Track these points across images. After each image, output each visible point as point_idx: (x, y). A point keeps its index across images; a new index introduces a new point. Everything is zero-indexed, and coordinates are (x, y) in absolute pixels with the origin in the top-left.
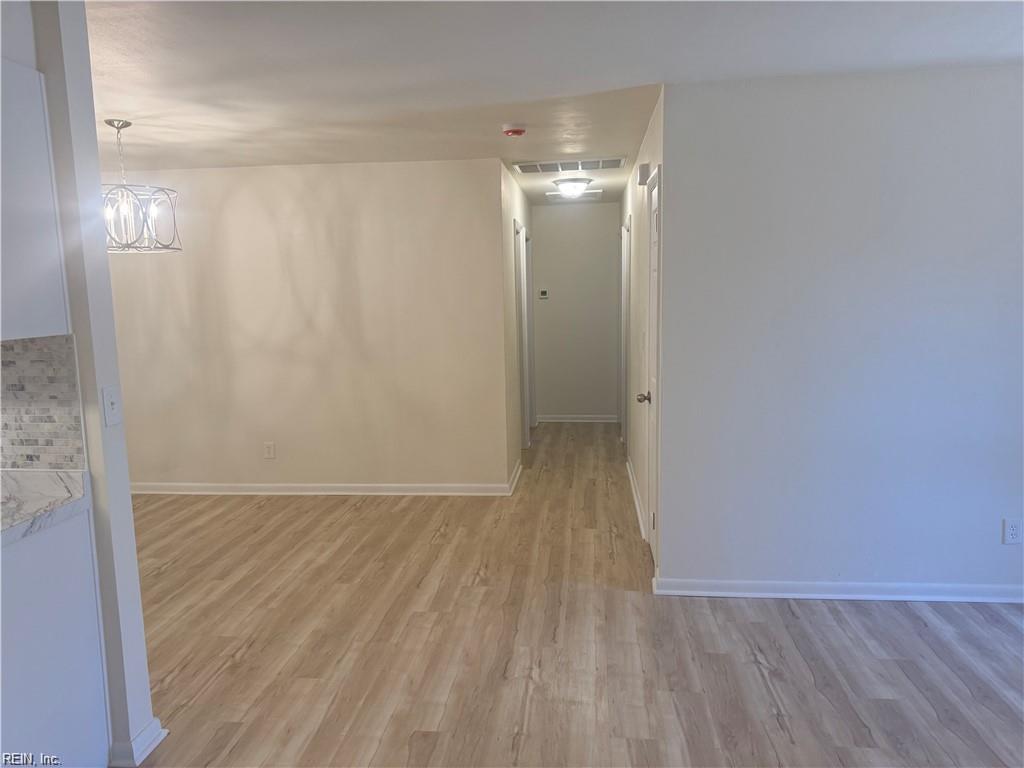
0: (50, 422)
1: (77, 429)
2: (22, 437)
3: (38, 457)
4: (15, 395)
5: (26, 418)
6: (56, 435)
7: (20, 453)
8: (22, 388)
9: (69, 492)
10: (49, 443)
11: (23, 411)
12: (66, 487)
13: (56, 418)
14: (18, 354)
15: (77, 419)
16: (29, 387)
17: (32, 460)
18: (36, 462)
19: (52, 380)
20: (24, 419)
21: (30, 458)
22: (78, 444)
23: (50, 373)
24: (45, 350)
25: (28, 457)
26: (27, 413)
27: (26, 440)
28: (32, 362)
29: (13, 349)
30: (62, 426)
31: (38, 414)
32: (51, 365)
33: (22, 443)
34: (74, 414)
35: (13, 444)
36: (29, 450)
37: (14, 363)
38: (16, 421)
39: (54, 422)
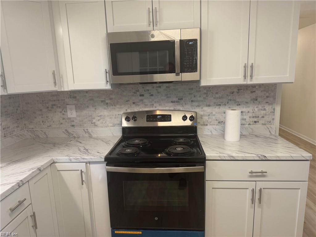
0: (265, 110)
1: (274, 112)
2: (253, 115)
3: (258, 122)
4: (253, 102)
5: (256, 109)
6: (266, 115)
7: (252, 120)
8: (257, 100)
9: (270, 132)
10: (263, 117)
11: (255, 107)
12: (269, 131)
13: (267, 109)
14: (257, 89)
15: (274, 109)
16: (259, 99)
17: (256, 123)
18: (257, 123)
19: (267, 97)
20: (256, 110)
21: (255, 122)
22: (273, 117)
23: (267, 94)
24: (267, 87)
25: (255, 121)
26: (257, 108)
27: (255, 116)
28: (262, 91)
29: (255, 87)
30: (268, 112)
31: (260, 108)
32: (268, 92)
33: (253, 117)
34: (273, 108)
35: (250, 118)
36: (256, 120)
37: (255, 92)
38: (253, 110)
39: (266, 110)
